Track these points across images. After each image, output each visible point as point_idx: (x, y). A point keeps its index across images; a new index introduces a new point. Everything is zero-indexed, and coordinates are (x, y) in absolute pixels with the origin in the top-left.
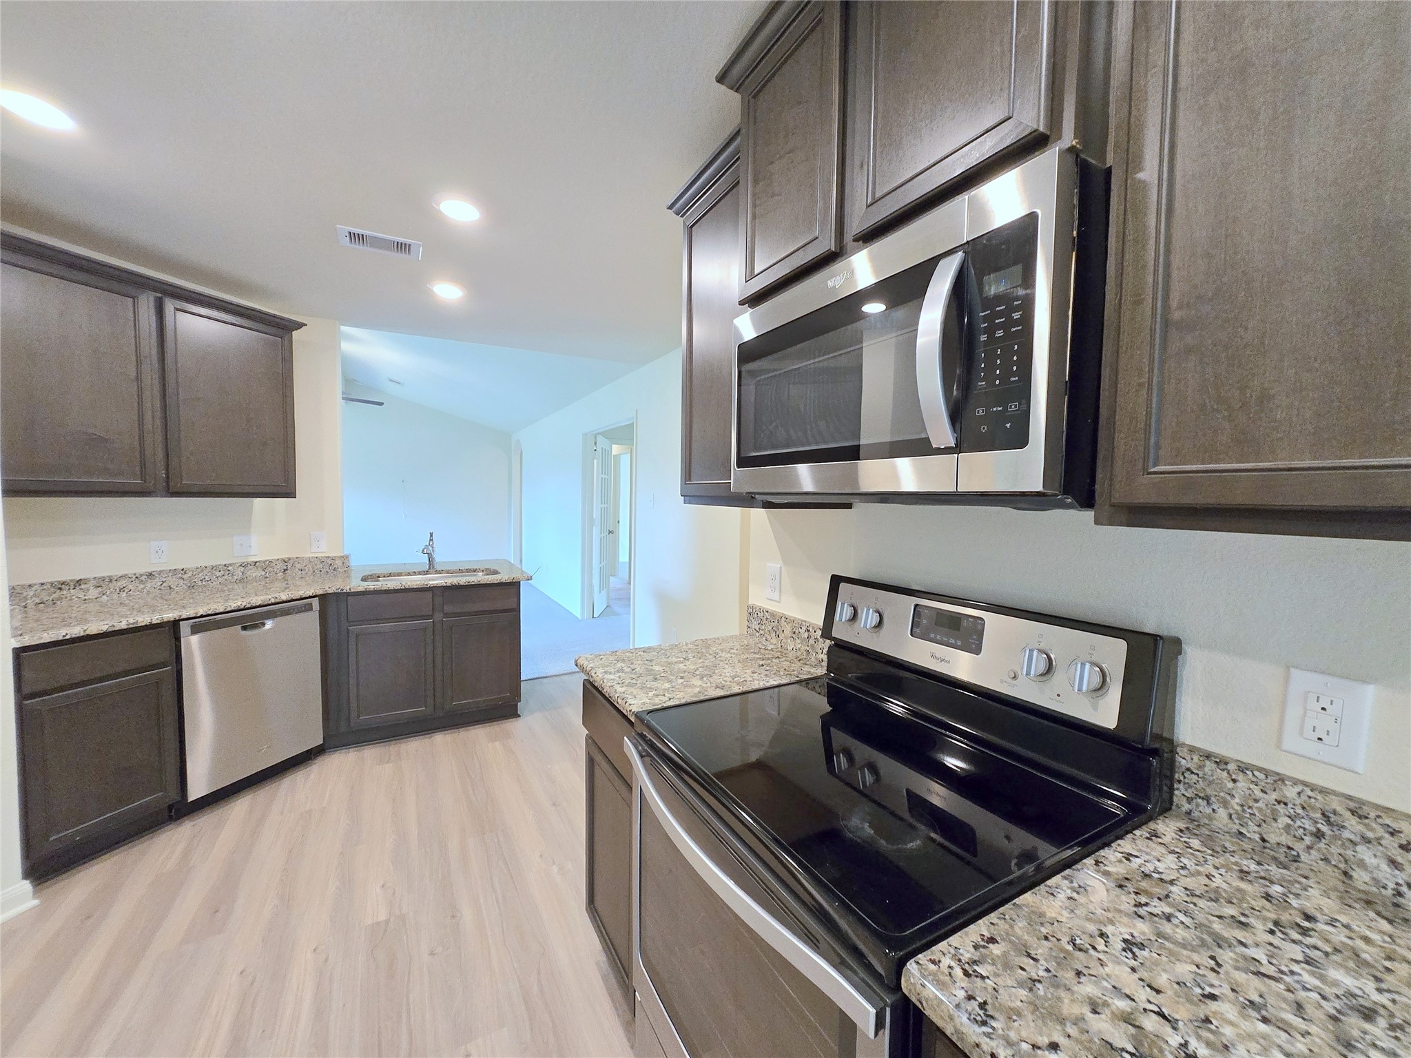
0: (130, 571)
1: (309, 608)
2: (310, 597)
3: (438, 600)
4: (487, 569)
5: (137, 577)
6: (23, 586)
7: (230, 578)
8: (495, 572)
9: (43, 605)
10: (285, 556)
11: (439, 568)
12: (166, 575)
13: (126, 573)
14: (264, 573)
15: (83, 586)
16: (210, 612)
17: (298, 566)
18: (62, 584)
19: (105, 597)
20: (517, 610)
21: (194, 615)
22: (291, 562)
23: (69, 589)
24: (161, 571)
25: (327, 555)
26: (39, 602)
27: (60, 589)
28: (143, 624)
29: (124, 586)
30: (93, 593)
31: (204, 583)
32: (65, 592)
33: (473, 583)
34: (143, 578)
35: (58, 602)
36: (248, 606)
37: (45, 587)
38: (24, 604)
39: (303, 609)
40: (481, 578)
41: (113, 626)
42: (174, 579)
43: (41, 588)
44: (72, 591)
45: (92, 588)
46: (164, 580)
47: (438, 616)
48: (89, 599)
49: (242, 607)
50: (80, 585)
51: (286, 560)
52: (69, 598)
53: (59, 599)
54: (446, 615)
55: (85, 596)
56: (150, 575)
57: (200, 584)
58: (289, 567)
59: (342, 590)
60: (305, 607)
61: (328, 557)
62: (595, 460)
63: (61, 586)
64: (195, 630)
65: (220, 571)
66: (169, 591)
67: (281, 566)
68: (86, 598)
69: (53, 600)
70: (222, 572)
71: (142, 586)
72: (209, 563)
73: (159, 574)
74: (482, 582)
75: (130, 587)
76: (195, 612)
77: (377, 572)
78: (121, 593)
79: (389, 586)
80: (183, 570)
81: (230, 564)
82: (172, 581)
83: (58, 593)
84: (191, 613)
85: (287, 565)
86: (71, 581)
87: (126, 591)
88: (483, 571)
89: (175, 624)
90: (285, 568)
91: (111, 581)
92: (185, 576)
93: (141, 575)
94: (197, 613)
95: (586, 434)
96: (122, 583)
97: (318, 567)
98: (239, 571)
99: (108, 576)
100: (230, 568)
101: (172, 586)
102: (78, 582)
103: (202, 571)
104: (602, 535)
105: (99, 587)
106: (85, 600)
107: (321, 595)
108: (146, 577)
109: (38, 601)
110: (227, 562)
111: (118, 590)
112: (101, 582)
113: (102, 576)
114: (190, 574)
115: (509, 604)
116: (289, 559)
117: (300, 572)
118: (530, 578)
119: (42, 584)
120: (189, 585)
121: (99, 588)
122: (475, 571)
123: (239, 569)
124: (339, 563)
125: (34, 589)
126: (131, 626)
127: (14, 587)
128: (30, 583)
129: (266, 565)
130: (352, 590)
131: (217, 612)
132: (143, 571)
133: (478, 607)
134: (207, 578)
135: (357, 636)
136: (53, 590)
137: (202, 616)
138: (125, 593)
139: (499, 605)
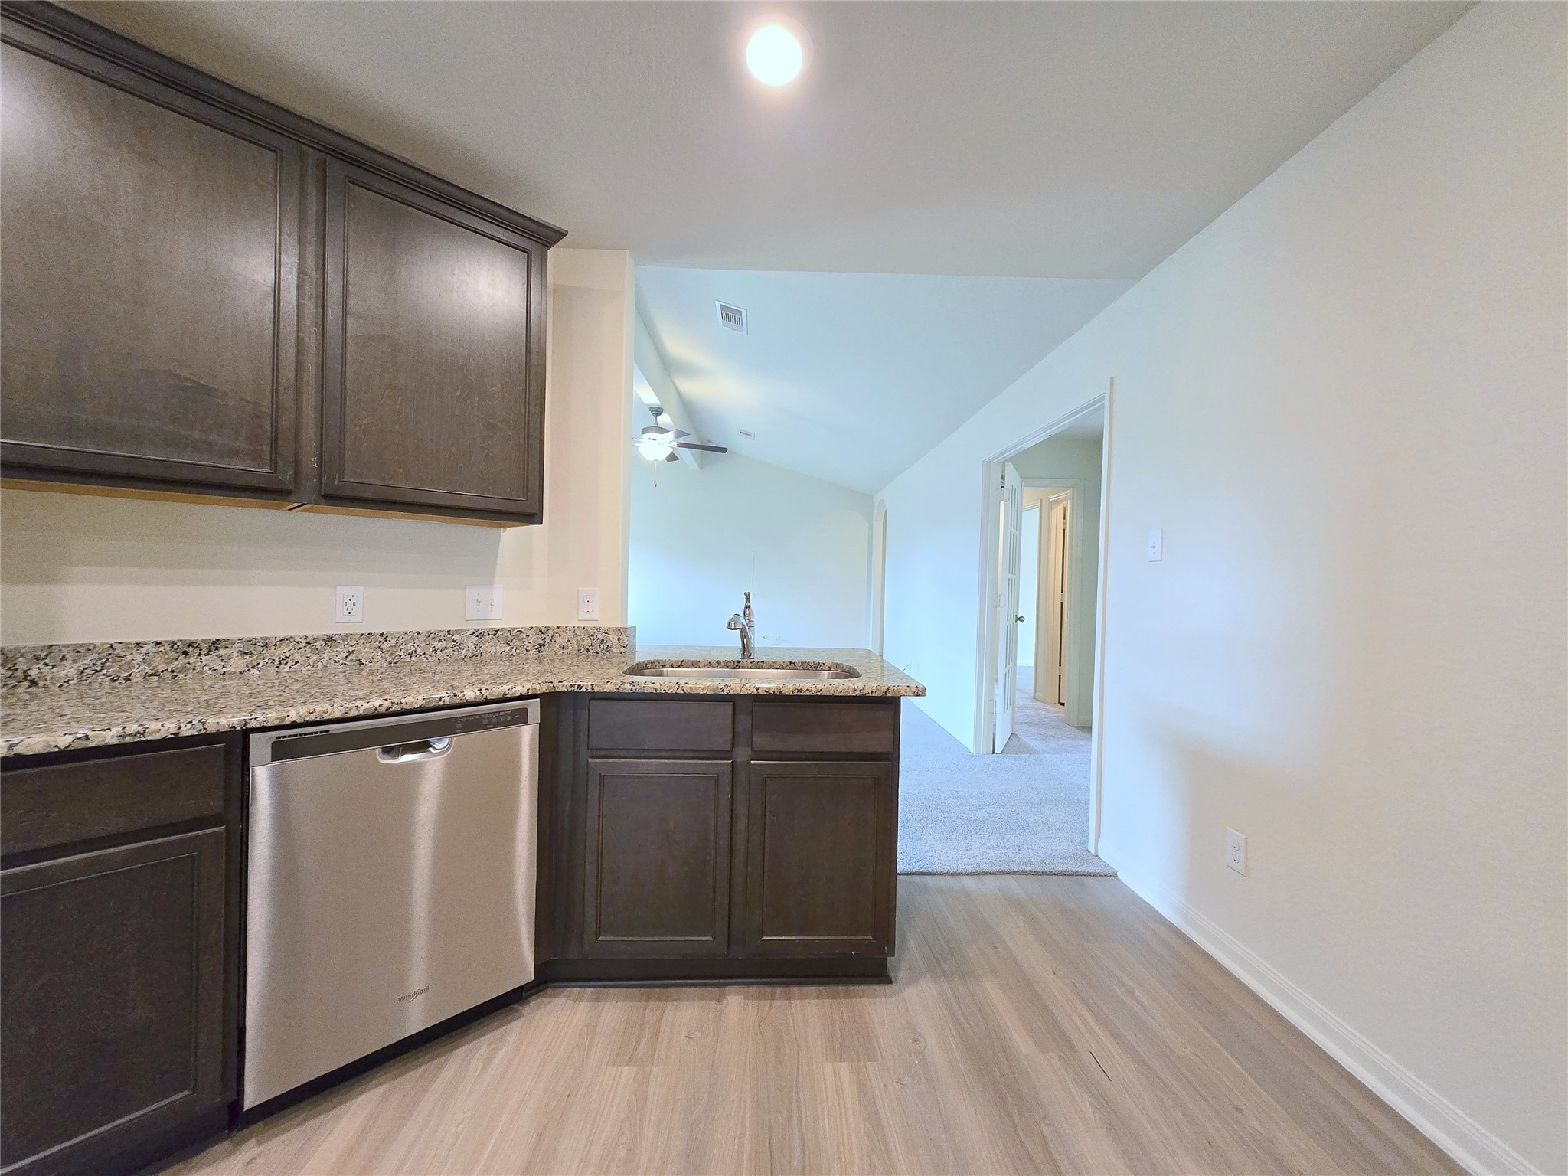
0: (297, 633)
1: (520, 718)
2: (522, 697)
3: (744, 722)
4: (837, 665)
5: (308, 643)
6: (127, 645)
7: (456, 653)
8: (850, 674)
9: (156, 678)
10: (542, 624)
11: (758, 657)
12: (355, 642)
13: (290, 634)
14: (508, 648)
15: (222, 652)
16: (312, 718)
17: (559, 640)
18: (190, 645)
19: (255, 671)
20: (891, 757)
21: (276, 723)
22: (550, 633)
23: (200, 655)
24: (347, 635)
25: (598, 626)
26: (150, 672)
27: (186, 653)
28: (158, 736)
29: (287, 655)
30: (237, 663)
31: (413, 658)
32: (192, 660)
33: (808, 693)
34: (318, 644)
35: (181, 676)
36: (395, 708)
37: (161, 649)
38: (126, 674)
39: (509, 718)
40: (825, 684)
41: (87, 737)
42: (367, 649)
43: (155, 651)
44: (204, 658)
45: (235, 654)
46: (351, 649)
47: (742, 754)
48: (231, 673)
49: (383, 710)
50: (217, 649)
51: (543, 629)
52: (198, 669)
53: (183, 669)
54: (759, 755)
55: (224, 667)
56: (330, 640)
57: (409, 660)
58: (547, 640)
59: (580, 687)
60: (512, 715)
61: (599, 629)
62: (1002, 503)
63: (186, 648)
64: (282, 751)
65: (440, 641)
66: (358, 667)
67: (534, 639)
68: (225, 670)
69: (172, 672)
70: (444, 643)
71: (315, 657)
72: (423, 628)
73: (344, 640)
74: (824, 693)
75: (297, 657)
76: (280, 714)
77: (663, 658)
78: (282, 666)
79: (657, 686)
80: (382, 635)
81: (456, 631)
82: (364, 651)
83: (182, 660)
84: (272, 717)
85: (544, 638)
86: (204, 641)
87: (290, 663)
88: (829, 669)
89: (241, 737)
90: (542, 642)
91: (266, 645)
92: (385, 646)
93: (315, 640)
94: (283, 719)
95: (989, 462)
96: (285, 650)
97: (585, 643)
98: (469, 644)
99: (262, 638)
100: (456, 637)
101: (363, 661)
102: (214, 643)
103: (413, 639)
104: (1009, 623)
105: (246, 654)
106: (224, 673)
107: (544, 693)
108: (323, 643)
109: (148, 671)
110: (452, 628)
111: (277, 663)
112: (252, 647)
113: (254, 636)
114: (393, 641)
115: (874, 743)
116: (548, 628)
117: (561, 651)
118: (920, 692)
119: (158, 644)
120: (389, 659)
121: (247, 657)
122: (816, 667)
123: (470, 640)
124: (613, 639)
125: (144, 650)
126: (128, 739)
127: (112, 646)
128: (137, 640)
129: (513, 637)
130: (596, 689)
131: (328, 717)
132: (318, 633)
133: (817, 742)
134: (419, 650)
135: (602, 778)
136: (173, 654)
137: (294, 725)
138: (288, 667)
139: (858, 742)
